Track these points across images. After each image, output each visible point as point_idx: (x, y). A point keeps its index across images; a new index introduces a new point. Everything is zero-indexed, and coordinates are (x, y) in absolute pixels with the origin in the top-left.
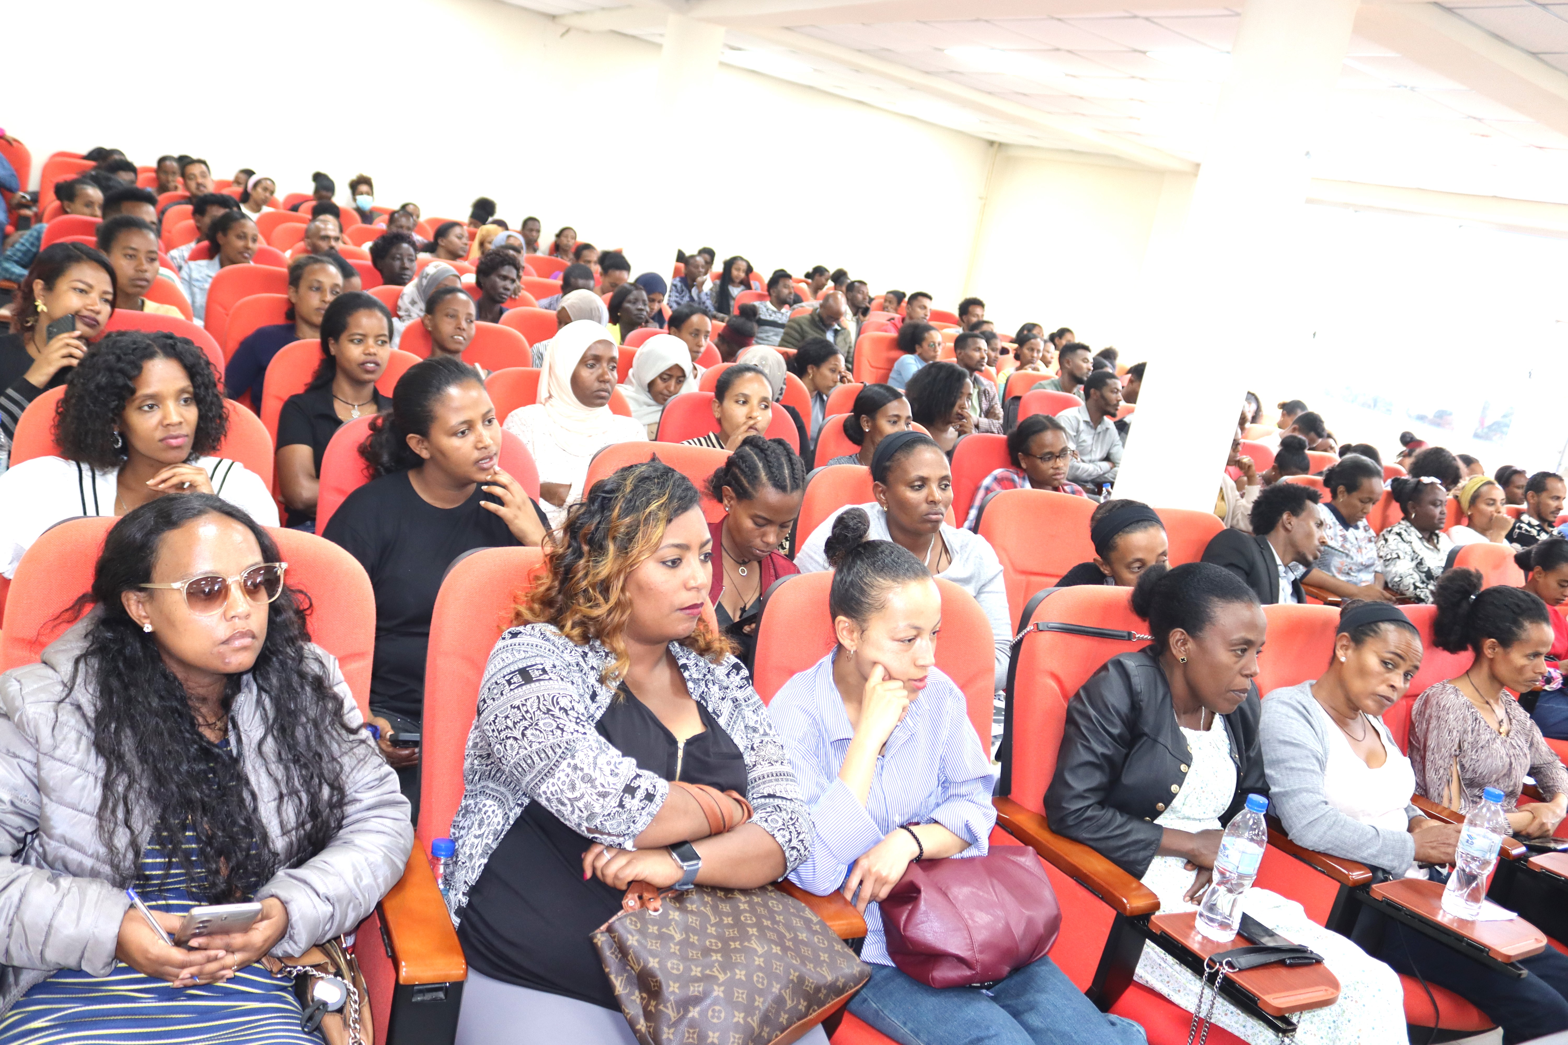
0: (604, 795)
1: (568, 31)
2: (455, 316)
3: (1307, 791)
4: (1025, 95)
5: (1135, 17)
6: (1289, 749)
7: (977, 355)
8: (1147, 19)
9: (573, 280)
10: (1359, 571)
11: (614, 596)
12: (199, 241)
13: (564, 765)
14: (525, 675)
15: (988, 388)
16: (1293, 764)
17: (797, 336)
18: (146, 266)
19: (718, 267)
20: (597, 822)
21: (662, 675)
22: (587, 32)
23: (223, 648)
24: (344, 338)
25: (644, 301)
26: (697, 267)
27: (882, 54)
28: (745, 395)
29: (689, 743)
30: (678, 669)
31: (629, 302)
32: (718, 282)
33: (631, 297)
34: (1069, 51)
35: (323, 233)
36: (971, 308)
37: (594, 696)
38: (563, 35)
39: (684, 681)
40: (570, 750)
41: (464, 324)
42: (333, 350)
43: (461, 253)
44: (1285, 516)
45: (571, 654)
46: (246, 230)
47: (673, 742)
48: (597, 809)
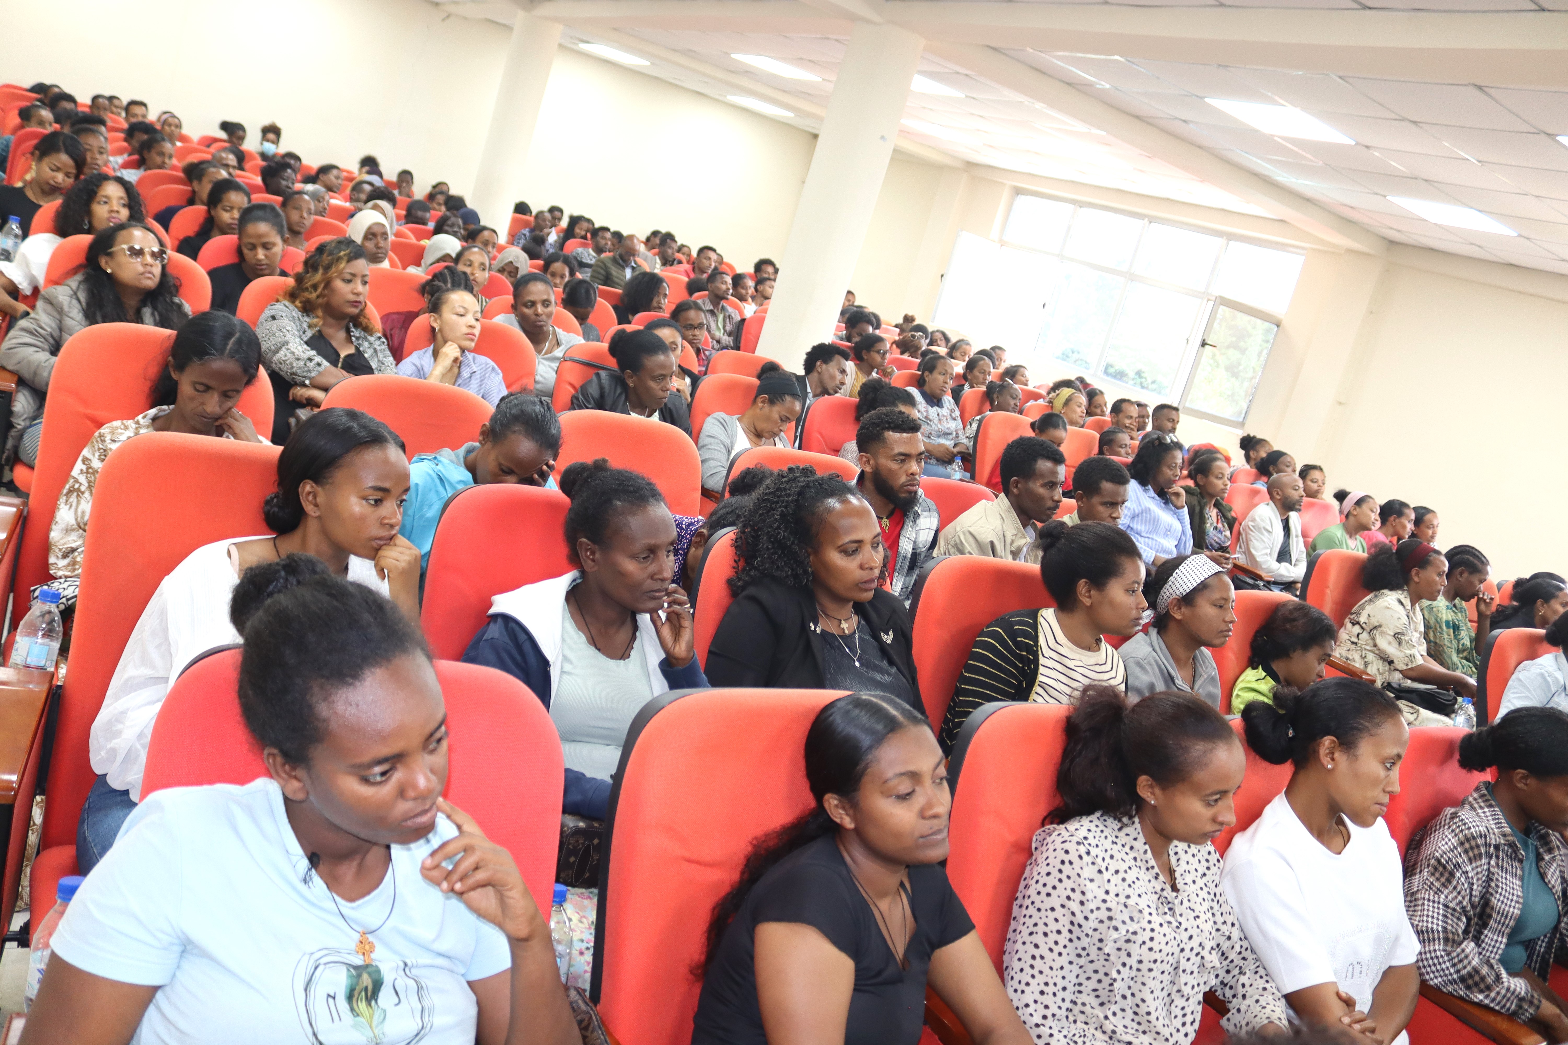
0: (298, 359)
1: (448, 16)
2: (299, 209)
3: (713, 459)
4: (809, 94)
5: (828, 38)
6: (709, 439)
7: (724, 287)
8: (837, 40)
9: (413, 212)
10: (939, 436)
11: (319, 291)
12: (130, 155)
13: (283, 349)
14: (274, 318)
15: (733, 315)
16: (710, 447)
17: (603, 272)
18: (98, 156)
19: (564, 223)
20: (294, 370)
21: (342, 334)
22: (465, 18)
23: (141, 277)
24: (219, 207)
25: (459, 227)
26: (545, 220)
27: (689, 53)
28: (470, 261)
29: (347, 356)
30: (348, 331)
31: (448, 226)
32: (562, 235)
33: (449, 222)
34: (811, 61)
35: (224, 162)
36: (764, 267)
37: (304, 332)
38: (444, 20)
39: (350, 336)
40: (287, 343)
41: (305, 215)
42: (213, 213)
43: (335, 189)
44: (818, 363)
45: (296, 313)
46: (164, 150)
47: (339, 356)
48: (295, 365)
